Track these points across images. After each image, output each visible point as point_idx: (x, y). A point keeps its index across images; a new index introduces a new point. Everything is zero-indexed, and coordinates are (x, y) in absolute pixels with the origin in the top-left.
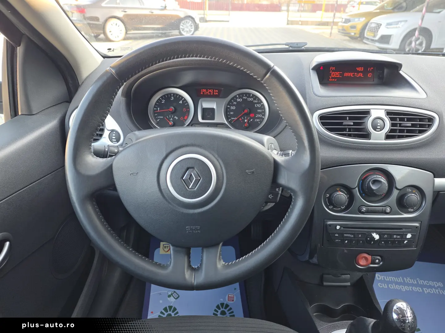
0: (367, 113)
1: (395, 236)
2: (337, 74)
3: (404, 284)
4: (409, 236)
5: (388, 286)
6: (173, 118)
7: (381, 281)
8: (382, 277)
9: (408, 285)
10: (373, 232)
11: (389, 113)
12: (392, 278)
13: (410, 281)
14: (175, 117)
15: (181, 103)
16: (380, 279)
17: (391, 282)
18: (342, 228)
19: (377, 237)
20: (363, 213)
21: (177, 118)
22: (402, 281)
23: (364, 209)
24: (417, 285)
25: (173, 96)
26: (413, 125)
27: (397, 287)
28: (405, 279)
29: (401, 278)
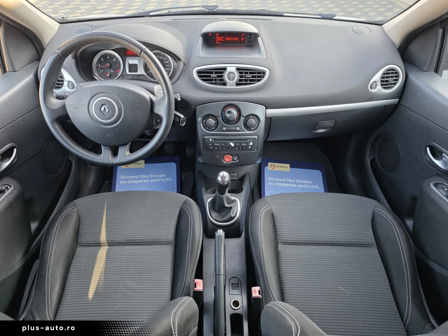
0: (225, 69)
1: (243, 144)
2: (221, 39)
3: (286, 182)
4: (251, 144)
5: (275, 184)
6: (110, 71)
7: (271, 181)
8: (273, 179)
9: (289, 183)
10: (231, 142)
11: (238, 69)
12: (279, 179)
13: (290, 181)
14: (111, 71)
15: (115, 60)
16: (271, 180)
17: (277, 182)
18: (213, 140)
19: (232, 145)
20: (224, 131)
21: (112, 71)
22: (285, 181)
23: (224, 129)
24: (295, 183)
25: (109, 56)
26: (253, 77)
27: (281, 184)
28: (288, 180)
29: (285, 179)
